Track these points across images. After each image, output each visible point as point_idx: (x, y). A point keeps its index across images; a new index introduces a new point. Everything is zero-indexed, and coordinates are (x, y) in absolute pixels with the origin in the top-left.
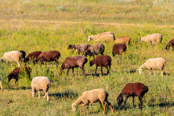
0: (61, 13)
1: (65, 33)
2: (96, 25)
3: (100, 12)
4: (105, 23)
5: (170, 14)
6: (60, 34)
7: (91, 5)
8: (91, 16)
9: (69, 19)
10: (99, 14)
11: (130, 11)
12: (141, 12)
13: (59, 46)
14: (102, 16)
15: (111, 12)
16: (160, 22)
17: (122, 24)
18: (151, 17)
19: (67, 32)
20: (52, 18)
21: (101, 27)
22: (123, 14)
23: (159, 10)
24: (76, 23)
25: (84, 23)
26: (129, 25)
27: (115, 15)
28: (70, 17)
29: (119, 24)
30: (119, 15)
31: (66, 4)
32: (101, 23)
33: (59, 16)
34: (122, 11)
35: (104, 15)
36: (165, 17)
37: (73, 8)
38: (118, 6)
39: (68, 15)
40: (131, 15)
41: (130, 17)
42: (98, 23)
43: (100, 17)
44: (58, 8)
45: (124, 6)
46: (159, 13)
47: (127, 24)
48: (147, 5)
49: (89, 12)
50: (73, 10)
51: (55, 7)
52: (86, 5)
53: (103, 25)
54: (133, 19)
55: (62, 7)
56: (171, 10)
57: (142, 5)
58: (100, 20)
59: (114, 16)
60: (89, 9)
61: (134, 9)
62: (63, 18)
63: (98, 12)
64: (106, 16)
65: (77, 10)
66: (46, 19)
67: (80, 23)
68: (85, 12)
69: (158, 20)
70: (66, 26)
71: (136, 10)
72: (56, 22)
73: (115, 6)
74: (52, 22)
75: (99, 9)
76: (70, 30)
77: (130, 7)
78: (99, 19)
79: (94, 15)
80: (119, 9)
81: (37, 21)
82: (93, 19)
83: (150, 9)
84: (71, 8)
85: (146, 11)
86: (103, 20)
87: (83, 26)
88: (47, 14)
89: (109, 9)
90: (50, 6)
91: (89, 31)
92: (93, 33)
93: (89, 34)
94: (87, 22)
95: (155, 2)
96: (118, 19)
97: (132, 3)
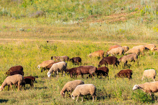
0: (20, 33)
1: (24, 48)
3: (50, 32)
4: (54, 41)
5: (103, 33)
6: (21, 49)
7: (43, 27)
8: (43, 35)
10: (49, 34)
11: (73, 31)
12: (81, 32)
13: (21, 58)
14: (52, 35)
15: (58, 32)
16: (96, 39)
17: (67, 41)
18: (89, 36)
19: (26, 47)
20: (15, 37)
21: (51, 43)
22: (68, 33)
23: (94, 30)
24: (32, 40)
25: (39, 40)
26: (73, 41)
27: (61, 34)
28: (28, 36)
29: (65, 41)
30: (65, 34)
31: (24, 26)
32: (51, 41)
33: (19, 35)
34: (66, 31)
35: (53, 34)
36: (99, 35)
37: (30, 29)
38: (63, 27)
39: (26, 34)
40: (73, 34)
41: (73, 36)
44: (18, 29)
45: (68, 28)
46: (95, 32)
47: (71, 41)
48: (85, 27)
49: (41, 32)
50: (30, 30)
51: (16, 28)
52: (39, 26)
54: (75, 37)
55: (21, 29)
56: (103, 30)
57: (81, 27)
58: (50, 38)
59: (60, 35)
60: (42, 30)
61: (75, 30)
62: (23, 37)
63: (48, 32)
64: (55, 35)
65: (32, 31)
66: (10, 37)
67: (36, 40)
68: (39, 32)
69: (94, 38)
70: (25, 43)
71: (77, 30)
72: (17, 40)
73: (61, 27)
74: (14, 40)
75: (49, 30)
76: (29, 46)
77: (73, 28)
78: (50, 37)
79: (45, 34)
80: (64, 29)
81: (3, 39)
82: (45, 37)
83: (87, 29)
84: (28, 29)
85: (85, 30)
86: (52, 38)
87: (38, 43)
88: (10, 33)
89: (57, 30)
90: (12, 28)
91: (43, 46)
92: (46, 48)
93: (43, 48)
94: (41, 40)
95: (91, 24)
96: (64, 37)
97: (74, 25)
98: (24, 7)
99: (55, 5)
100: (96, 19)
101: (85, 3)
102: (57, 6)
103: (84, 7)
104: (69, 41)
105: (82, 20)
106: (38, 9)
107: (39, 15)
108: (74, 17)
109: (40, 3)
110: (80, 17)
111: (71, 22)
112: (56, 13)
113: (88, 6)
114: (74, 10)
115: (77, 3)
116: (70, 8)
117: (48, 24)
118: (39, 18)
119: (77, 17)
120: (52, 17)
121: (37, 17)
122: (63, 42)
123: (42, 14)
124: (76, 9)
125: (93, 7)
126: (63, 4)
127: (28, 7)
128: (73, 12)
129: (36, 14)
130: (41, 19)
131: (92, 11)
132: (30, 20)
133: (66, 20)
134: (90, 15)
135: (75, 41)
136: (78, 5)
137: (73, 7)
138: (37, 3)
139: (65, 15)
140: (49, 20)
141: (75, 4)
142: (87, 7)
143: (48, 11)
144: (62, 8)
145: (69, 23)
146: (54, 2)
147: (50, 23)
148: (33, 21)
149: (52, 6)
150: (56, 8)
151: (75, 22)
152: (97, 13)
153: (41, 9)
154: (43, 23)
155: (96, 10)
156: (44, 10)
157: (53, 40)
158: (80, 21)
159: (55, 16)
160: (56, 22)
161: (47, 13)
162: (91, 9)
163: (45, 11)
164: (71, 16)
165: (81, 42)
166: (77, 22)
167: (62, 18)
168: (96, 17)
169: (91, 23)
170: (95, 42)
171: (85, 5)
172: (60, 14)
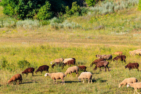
0: (88, 40)
1: (90, 49)
2: (106, 46)
3: (107, 39)
4: (110, 45)
6: (88, 50)
7: (103, 36)
8: (103, 41)
9: (92, 43)
10: (107, 41)
11: (122, 39)
12: (127, 40)
13: (87, 56)
14: (108, 41)
15: (113, 40)
17: (118, 45)
18: (132, 42)
19: (91, 49)
20: (84, 42)
21: (108, 47)
22: (119, 40)
24: (96, 45)
25: (100, 44)
26: (122, 46)
28: (93, 41)
29: (116, 45)
30: (117, 41)
31: (91, 35)
32: (108, 45)
33: (87, 41)
36: (139, 42)
37: (94, 37)
38: (116, 37)
39: (91, 41)
40: (122, 41)
41: (122, 42)
42: (106, 45)
43: (107, 42)
44: (87, 37)
45: (119, 37)
47: (121, 46)
48: (130, 36)
51: (85, 37)
52: (100, 36)
53: (109, 46)
54: (123, 43)
55: (89, 37)
57: (128, 36)
59: (114, 42)
60: (102, 38)
61: (124, 38)
64: (110, 41)
65: (96, 39)
66: (81, 43)
67: (98, 44)
68: (100, 40)
69: (136, 44)
70: (91, 46)
72: (86, 44)
73: (114, 37)
74: (84, 44)
75: (107, 38)
76: (93, 48)
77: (122, 37)
78: (107, 43)
80: (116, 38)
81: (76, 43)
82: (104, 43)
84: (93, 37)
85: (130, 39)
87: (99, 46)
88: (81, 40)
89: (112, 38)
90: (83, 36)
91: (102, 49)
92: (104, 49)
93: (102, 50)
94: (101, 44)
95: (134, 35)
96: (116, 43)
97: (123, 35)
98: (91, 23)
99: (111, 22)
100: (137, 31)
101: (131, 21)
102: (112, 22)
103: (130, 23)
105: (129, 32)
106: (100, 24)
107: (101, 28)
108: (123, 30)
109: (102, 20)
110: (127, 30)
111: (121, 33)
112: (112, 27)
113: (133, 23)
114: (123, 25)
115: (126, 21)
116: (121, 24)
117: (106, 34)
118: (100, 30)
119: (125, 30)
120: (109, 29)
121: (99, 29)
122: (116, 46)
123: (103, 28)
124: (125, 25)
125: (136, 23)
126: (117, 21)
127: (94, 23)
128: (123, 26)
129: (98, 27)
130: (102, 31)
131: (135, 26)
132: (95, 32)
133: (118, 32)
134: (134, 29)
135: (123, 46)
136: (126, 22)
137: (123, 23)
138: (99, 20)
139: (118, 28)
140: (107, 31)
141: (124, 21)
142: (132, 24)
143: (106, 26)
144: (116, 24)
145: (120, 34)
146: (111, 20)
147: (108, 33)
148: (97, 32)
149: (109, 22)
150: (112, 24)
151: (124, 33)
152: (139, 28)
153: (102, 24)
154: (103, 33)
155: (138, 26)
156: (104, 25)
157: (109, 45)
158: (127, 33)
159: (111, 29)
160: (112, 33)
161: (106, 27)
162: (135, 25)
163: (105, 25)
164: (121, 29)
165: (127, 46)
166: (125, 33)
167: (116, 30)
168: (138, 30)
169: (134, 34)
170: (136, 47)
171: (131, 22)
172: (114, 27)
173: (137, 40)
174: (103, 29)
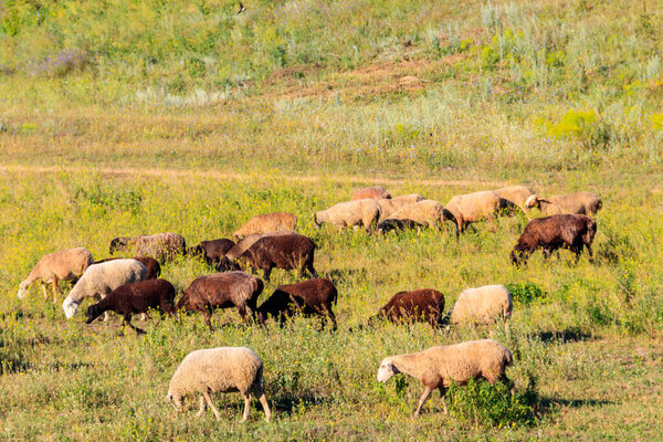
1: (9, 200)
2: (105, 176)
3: (115, 135)
4: (131, 171)
5: (329, 140)
7: (87, 115)
8: (87, 148)
9: (22, 158)
10: (111, 144)
11: (207, 132)
12: (240, 136)
14: (121, 148)
15: (149, 137)
16: (299, 164)
17: (183, 173)
18: (272, 151)
19: (17, 197)
21: (120, 181)
22: (186, 140)
23: (294, 130)
24: (42, 170)
25: (68, 169)
26: (207, 175)
27: (159, 146)
28: (23, 151)
29: (173, 173)
30: (173, 145)
31: (9, 113)
32: (118, 171)
34: (181, 131)
35: (128, 146)
36: (314, 149)
37: (33, 125)
38: (168, 118)
39: (15, 145)
40: (208, 144)
41: (207, 151)
42: (108, 170)
43: (113, 150)
45: (187, 119)
47: (199, 173)
48: (257, 115)
49: (80, 135)
50: (31, 129)
52: (69, 113)
53: (125, 175)
54: (215, 158)
56: (331, 129)
57: (242, 114)
58: (114, 160)
59: (157, 149)
60: (80, 128)
61: (216, 126)
62: (2, 156)
63: (108, 138)
64: (133, 147)
65: (43, 132)
67: (57, 168)
68: (68, 138)
69: (293, 159)
70: (13, 179)
71: (223, 129)
73: (159, 118)
75: (111, 128)
76: (27, 193)
77: (206, 119)
78: (113, 157)
79: (96, 145)
80: (171, 125)
82: (95, 158)
83: (266, 126)
84: (25, 125)
85: (255, 131)
86: (123, 161)
87: (66, 181)
89: (142, 127)
91: (85, 194)
92: (96, 200)
93: (84, 203)
94: (76, 168)
95: (281, 104)
96: (170, 158)
97: (211, 107)
98: (10, 33)
99: (135, 26)
100: (300, 82)
101: (255, 18)
102: (142, 29)
103: (252, 35)
104: (194, 175)
105: (245, 86)
106: (67, 42)
107: (70, 67)
108: (212, 78)
109: (74, 19)
110: (236, 77)
111: (199, 96)
112: (141, 60)
113: (271, 31)
114: (210, 46)
115: (224, 18)
116: (198, 39)
117: (105, 105)
118: (70, 79)
119: (223, 74)
120: (124, 73)
121: (62, 74)
122: (170, 175)
123: (83, 63)
124: (218, 43)
125: (288, 34)
126: (167, 21)
127: (25, 33)
128: (206, 54)
129: (57, 61)
130: (79, 84)
131: (283, 52)
132: (33, 88)
133: (180, 87)
134: (276, 67)
135: (213, 173)
136: (230, 25)
137: (210, 34)
138: (60, 16)
139: (177, 65)
140: (109, 87)
141: (217, 24)
142: (264, 36)
143: (106, 51)
144: (165, 39)
145: (190, 100)
146: (130, 14)
147: (116, 100)
148: (47, 90)
149: (122, 29)
150: (139, 36)
151: (215, 97)
152: (306, 60)
153: (79, 43)
154: (88, 99)
155: (302, 47)
156: (91, 48)
157: (127, 170)
158: (237, 93)
159: (136, 71)
160: (140, 95)
161: (101, 60)
162: (282, 42)
163: (95, 49)
164: (202, 69)
165: (241, 177)
166: (223, 96)
167: (164, 80)
168: (301, 75)
169: (282, 101)
170: (296, 179)
171: (256, 28)
172: (154, 61)
173: (296, 138)
174: (82, 69)
